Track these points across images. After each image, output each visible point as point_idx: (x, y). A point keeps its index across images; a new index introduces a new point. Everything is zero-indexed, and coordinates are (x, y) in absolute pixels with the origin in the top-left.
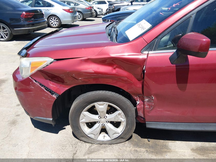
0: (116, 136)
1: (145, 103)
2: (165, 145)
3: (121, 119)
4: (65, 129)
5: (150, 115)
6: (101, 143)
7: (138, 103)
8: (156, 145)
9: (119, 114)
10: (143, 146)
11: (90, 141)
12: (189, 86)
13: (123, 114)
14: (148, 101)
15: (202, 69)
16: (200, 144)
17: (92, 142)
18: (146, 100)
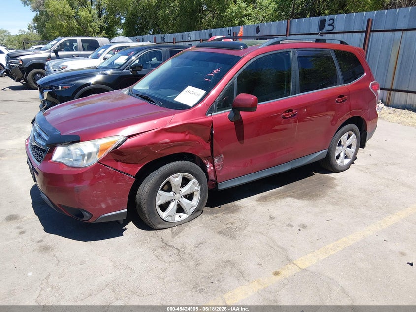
0: (193, 209)
1: (215, 164)
2: (235, 205)
3: (196, 188)
4: (126, 229)
5: (220, 174)
6: (180, 223)
7: (208, 166)
8: (227, 207)
9: (194, 183)
10: (217, 212)
11: (169, 226)
12: (245, 141)
13: (197, 182)
14: (217, 161)
15: (251, 122)
16: (259, 195)
17: (171, 226)
18: (216, 160)
